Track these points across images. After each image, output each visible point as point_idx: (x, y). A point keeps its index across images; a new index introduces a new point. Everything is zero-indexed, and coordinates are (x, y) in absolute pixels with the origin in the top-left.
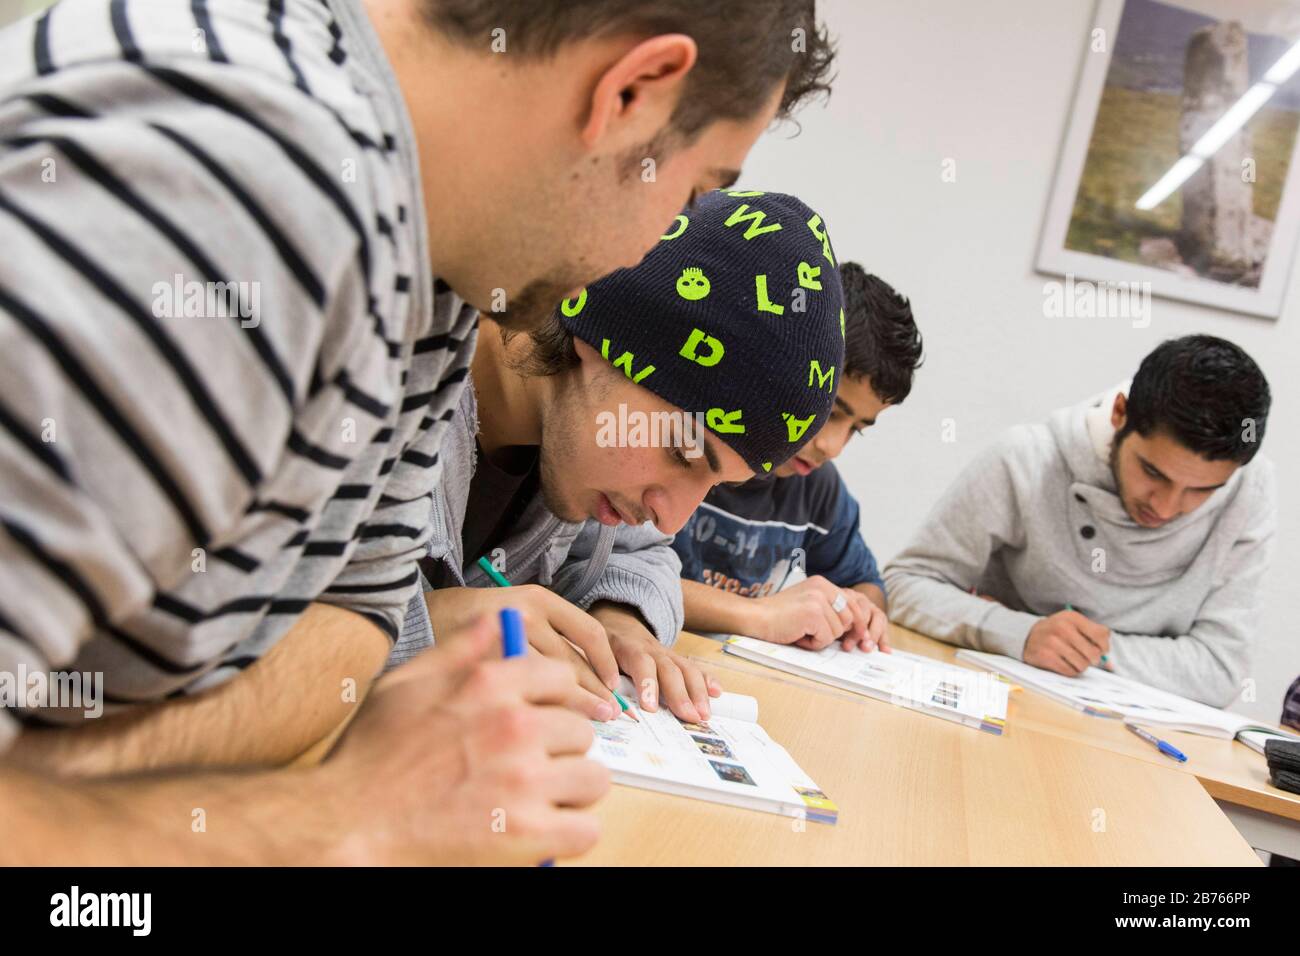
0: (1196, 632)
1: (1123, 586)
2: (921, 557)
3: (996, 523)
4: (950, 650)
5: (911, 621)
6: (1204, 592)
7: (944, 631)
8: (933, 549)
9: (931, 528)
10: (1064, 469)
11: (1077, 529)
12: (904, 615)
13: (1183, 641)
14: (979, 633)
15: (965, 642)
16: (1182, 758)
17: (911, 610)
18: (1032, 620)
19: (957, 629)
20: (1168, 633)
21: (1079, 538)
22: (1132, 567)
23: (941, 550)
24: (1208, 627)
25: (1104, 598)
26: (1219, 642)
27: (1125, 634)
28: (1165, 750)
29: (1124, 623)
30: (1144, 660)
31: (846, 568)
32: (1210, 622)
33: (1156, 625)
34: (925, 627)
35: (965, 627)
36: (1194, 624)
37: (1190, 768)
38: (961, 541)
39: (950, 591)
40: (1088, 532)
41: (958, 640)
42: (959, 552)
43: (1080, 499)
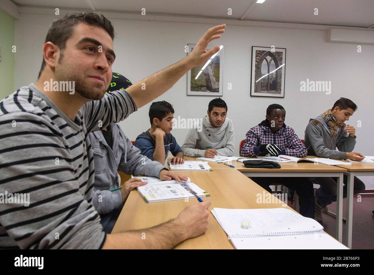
0: (226, 146)
1: (215, 142)
2: (187, 145)
3: (196, 137)
4: (195, 158)
5: (187, 155)
6: (227, 140)
7: (193, 156)
8: (188, 143)
9: (187, 140)
10: (204, 127)
11: (208, 135)
12: (186, 154)
13: (225, 148)
14: (198, 155)
15: (196, 157)
16: (234, 167)
17: (187, 153)
18: (205, 151)
19: (194, 155)
20: (223, 147)
21: (208, 136)
22: (217, 139)
23: (189, 143)
24: (228, 145)
25: (213, 144)
26: (230, 147)
27: (217, 149)
28: (231, 166)
29: (217, 147)
30: (221, 152)
31: (176, 149)
32: (228, 144)
33: (221, 147)
34: (190, 155)
35: (196, 154)
36: (226, 145)
37: (236, 169)
38: (192, 141)
39: (192, 149)
40: (209, 135)
41: (195, 156)
42: (192, 143)
43: (208, 130)
